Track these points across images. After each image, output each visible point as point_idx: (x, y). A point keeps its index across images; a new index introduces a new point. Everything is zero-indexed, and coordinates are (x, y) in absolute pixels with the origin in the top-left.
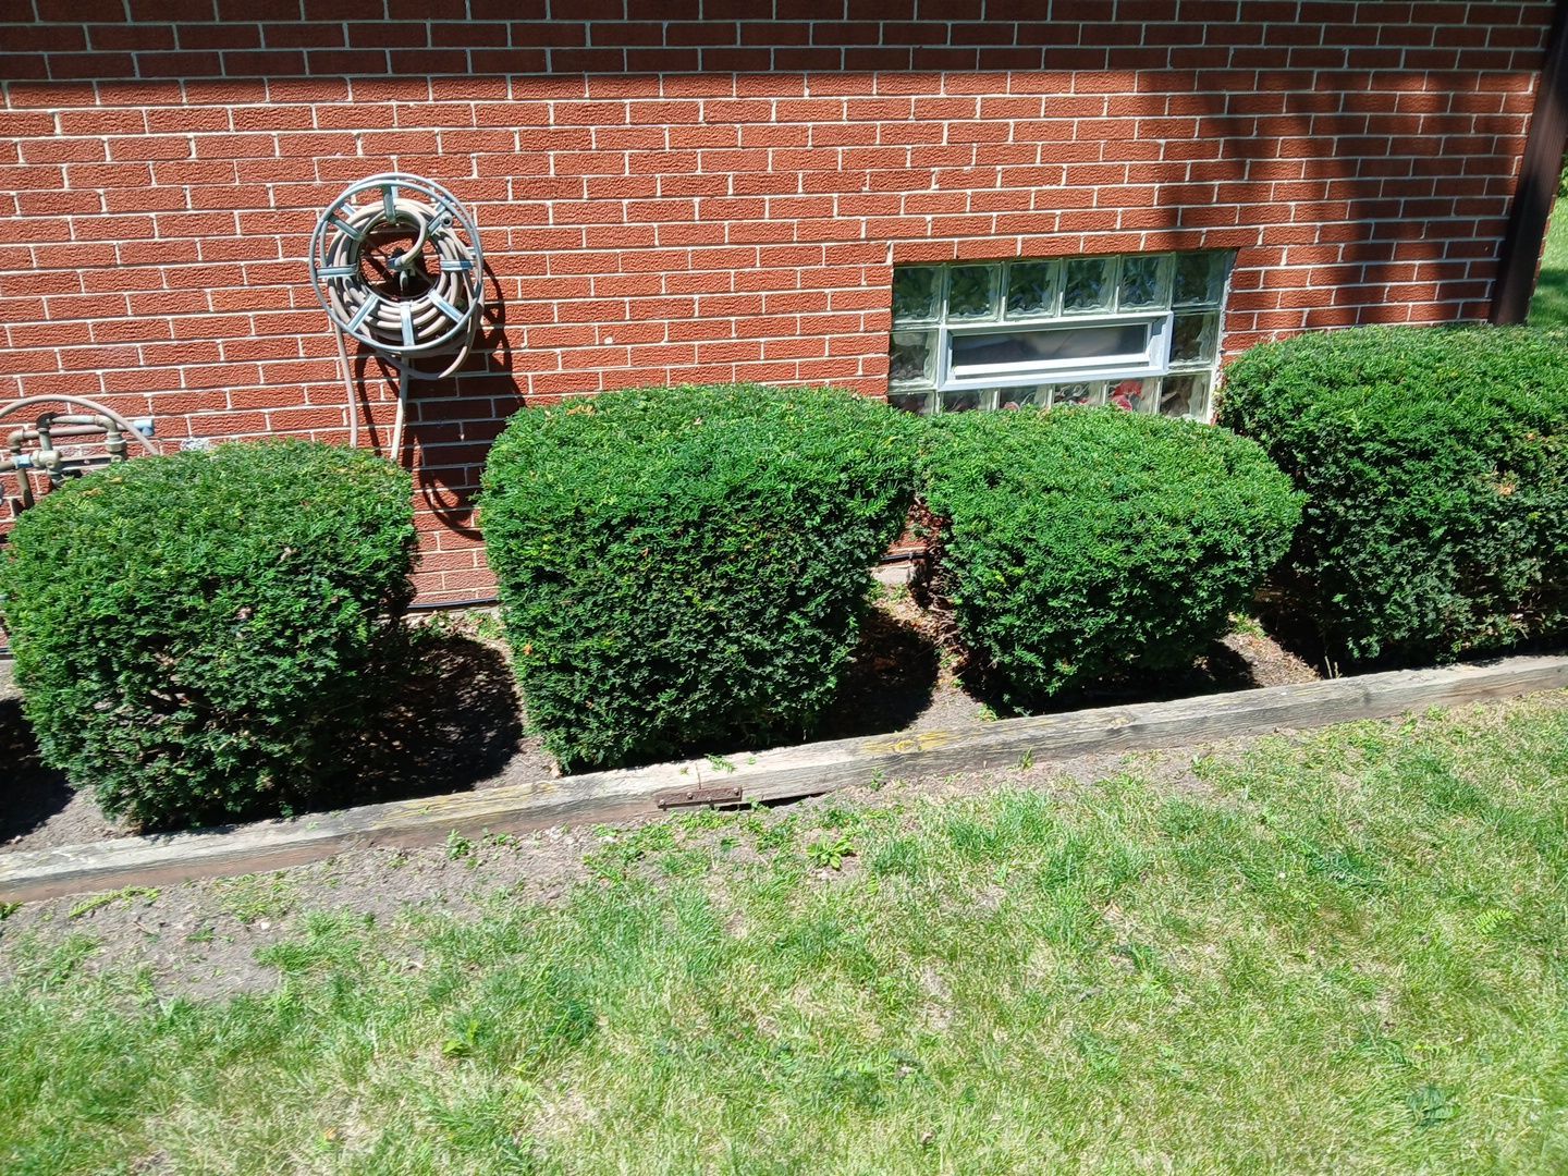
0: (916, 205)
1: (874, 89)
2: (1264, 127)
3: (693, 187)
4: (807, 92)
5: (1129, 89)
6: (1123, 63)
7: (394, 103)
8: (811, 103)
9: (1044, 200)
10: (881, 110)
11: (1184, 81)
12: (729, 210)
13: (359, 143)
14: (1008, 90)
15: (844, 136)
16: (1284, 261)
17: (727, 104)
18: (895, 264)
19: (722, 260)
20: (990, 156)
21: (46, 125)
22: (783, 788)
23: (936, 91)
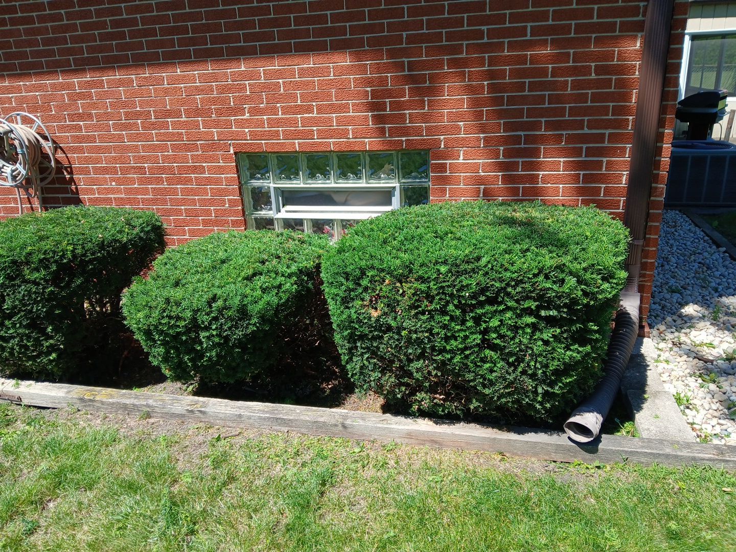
0: (240, 123)
1: (210, 68)
3: (137, 115)
4: (178, 71)
5: (344, 60)
7: (21, 83)
8: (181, 76)
9: (305, 122)
10: (215, 78)
12: (153, 126)
13: (13, 100)
14: (276, 64)
15: (199, 90)
17: (145, 78)
18: (236, 153)
19: (154, 148)
20: (273, 99)
23: (240, 67)
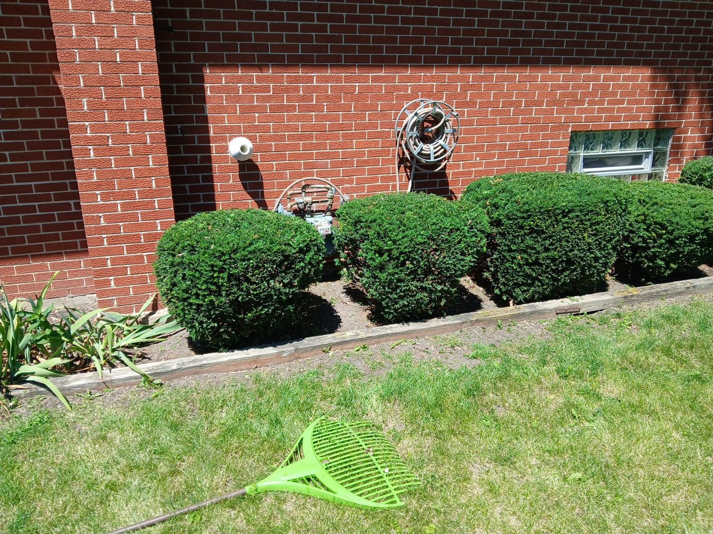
0: (581, 111)
1: (571, 71)
2: (687, 86)
3: (512, 104)
4: (550, 72)
5: (647, 72)
6: (646, 63)
7: (423, 74)
8: (551, 76)
9: (620, 110)
10: (572, 78)
11: (663, 70)
12: (522, 112)
13: (410, 88)
14: (611, 72)
15: (560, 87)
16: (689, 133)
17: (526, 76)
18: (572, 132)
19: (517, 130)
20: (604, 95)
21: (310, 80)
22: (592, 308)
23: (589, 72)
